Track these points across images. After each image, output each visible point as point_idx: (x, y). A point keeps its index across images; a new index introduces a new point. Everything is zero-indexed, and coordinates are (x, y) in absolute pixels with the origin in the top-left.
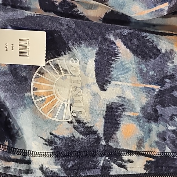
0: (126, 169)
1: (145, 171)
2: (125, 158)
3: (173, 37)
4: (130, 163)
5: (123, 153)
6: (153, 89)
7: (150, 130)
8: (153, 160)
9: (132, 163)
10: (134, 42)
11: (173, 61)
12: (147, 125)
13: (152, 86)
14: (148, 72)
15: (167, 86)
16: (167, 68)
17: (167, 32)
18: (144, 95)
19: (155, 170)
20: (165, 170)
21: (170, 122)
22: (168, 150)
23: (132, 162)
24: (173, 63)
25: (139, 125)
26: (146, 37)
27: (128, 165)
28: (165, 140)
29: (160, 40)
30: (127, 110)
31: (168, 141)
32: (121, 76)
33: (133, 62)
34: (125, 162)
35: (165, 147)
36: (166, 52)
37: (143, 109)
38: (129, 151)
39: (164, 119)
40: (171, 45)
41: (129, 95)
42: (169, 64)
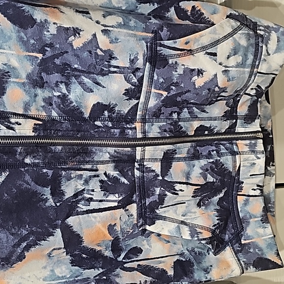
0: (15, 131)
1: (34, 133)
2: (13, 120)
3: (48, 9)
4: (18, 125)
5: (10, 115)
6: (36, 57)
7: (36, 95)
8: (41, 123)
9: (19, 126)
10: (10, 11)
11: (49, 30)
12: (33, 90)
13: (35, 54)
14: (28, 40)
15: (48, 54)
16: (45, 37)
17: (44, 4)
18: (29, 63)
19: (44, 133)
20: (54, 133)
21: (55, 88)
22: (54, 114)
23: (20, 124)
24: (49, 31)
25: (25, 90)
26: (22, 8)
27: (16, 127)
28: (51, 104)
29: (35, 11)
30: (12, 76)
31: (54, 106)
32: (4, 44)
33: (13, 31)
34: (13, 124)
35: (51, 111)
36: (41, 22)
37: (29, 77)
38: (16, 113)
39: (49, 86)
40: (45, 15)
41: (15, 63)
42: (45, 33)
